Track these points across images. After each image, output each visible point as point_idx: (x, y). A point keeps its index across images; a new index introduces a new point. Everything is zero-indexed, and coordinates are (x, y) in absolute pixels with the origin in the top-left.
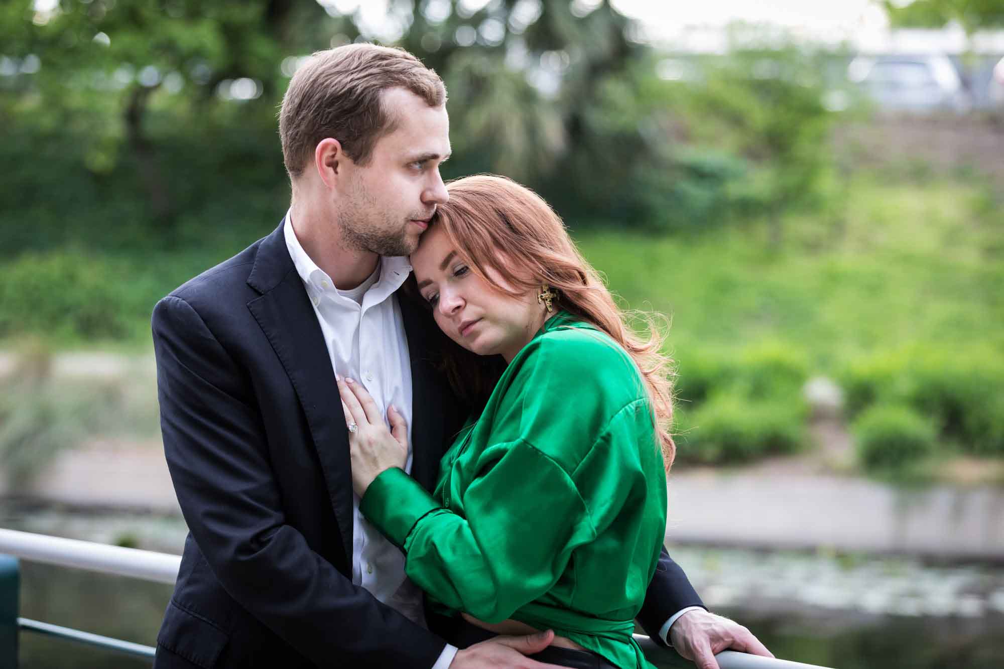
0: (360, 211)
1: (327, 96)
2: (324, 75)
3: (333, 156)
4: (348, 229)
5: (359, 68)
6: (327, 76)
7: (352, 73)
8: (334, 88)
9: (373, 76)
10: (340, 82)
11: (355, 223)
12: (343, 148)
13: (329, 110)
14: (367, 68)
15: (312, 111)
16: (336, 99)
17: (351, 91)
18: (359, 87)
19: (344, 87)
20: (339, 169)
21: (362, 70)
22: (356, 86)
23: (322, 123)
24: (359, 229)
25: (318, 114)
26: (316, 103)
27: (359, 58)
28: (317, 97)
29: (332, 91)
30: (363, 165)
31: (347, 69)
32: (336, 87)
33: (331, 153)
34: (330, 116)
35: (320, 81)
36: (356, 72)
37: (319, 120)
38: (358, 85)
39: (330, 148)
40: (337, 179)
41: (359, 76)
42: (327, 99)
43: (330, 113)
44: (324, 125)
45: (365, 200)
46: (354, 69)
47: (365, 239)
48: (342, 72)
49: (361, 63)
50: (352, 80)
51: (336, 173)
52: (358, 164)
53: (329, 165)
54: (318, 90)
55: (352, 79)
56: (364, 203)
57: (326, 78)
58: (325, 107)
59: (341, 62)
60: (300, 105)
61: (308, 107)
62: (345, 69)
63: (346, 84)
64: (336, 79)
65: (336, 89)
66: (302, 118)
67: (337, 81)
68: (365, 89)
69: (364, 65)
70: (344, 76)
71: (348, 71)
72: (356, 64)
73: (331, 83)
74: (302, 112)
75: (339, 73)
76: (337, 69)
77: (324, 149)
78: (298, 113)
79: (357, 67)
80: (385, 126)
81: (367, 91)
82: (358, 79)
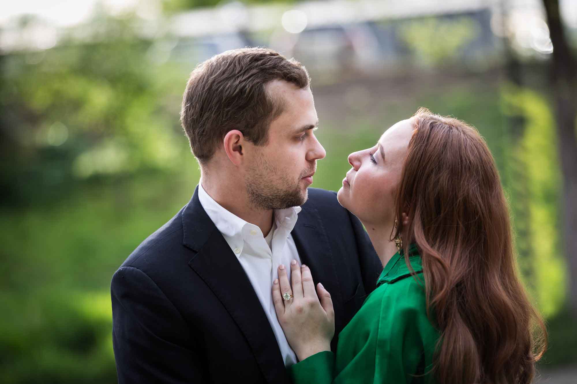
0: (265, 179)
1: (224, 98)
2: (216, 83)
3: (237, 142)
4: (256, 195)
5: (242, 72)
6: (218, 83)
7: (238, 77)
8: (228, 92)
9: (254, 76)
10: (230, 86)
11: (262, 189)
12: (244, 135)
14: (248, 71)
15: (214, 112)
16: (230, 100)
17: (242, 91)
18: (247, 86)
19: (236, 90)
20: (243, 151)
21: (244, 73)
22: (245, 86)
23: (223, 120)
24: (266, 192)
25: (220, 113)
26: (215, 107)
28: (215, 100)
29: (226, 94)
30: (262, 145)
31: (233, 74)
32: (229, 90)
33: (236, 141)
35: (214, 88)
36: (241, 75)
38: (246, 85)
39: (234, 137)
40: (242, 159)
41: (244, 78)
42: (225, 101)
43: (228, 111)
44: (226, 121)
45: (268, 170)
46: (238, 73)
47: (271, 200)
48: (230, 77)
49: (242, 68)
50: (240, 83)
51: (241, 154)
52: (258, 145)
53: (234, 150)
54: (215, 95)
55: (240, 81)
56: (268, 173)
57: (219, 85)
58: (224, 108)
59: (226, 70)
60: (202, 109)
61: (209, 109)
62: (231, 75)
63: (237, 86)
64: (227, 84)
65: (230, 92)
66: (206, 119)
67: (228, 86)
68: (252, 87)
69: (245, 68)
70: (232, 81)
71: (235, 75)
72: (238, 69)
73: (224, 88)
74: (204, 114)
75: (228, 79)
76: (225, 75)
77: (230, 139)
78: (201, 115)
79: (240, 71)
80: (273, 112)
81: (254, 88)
82: (245, 80)
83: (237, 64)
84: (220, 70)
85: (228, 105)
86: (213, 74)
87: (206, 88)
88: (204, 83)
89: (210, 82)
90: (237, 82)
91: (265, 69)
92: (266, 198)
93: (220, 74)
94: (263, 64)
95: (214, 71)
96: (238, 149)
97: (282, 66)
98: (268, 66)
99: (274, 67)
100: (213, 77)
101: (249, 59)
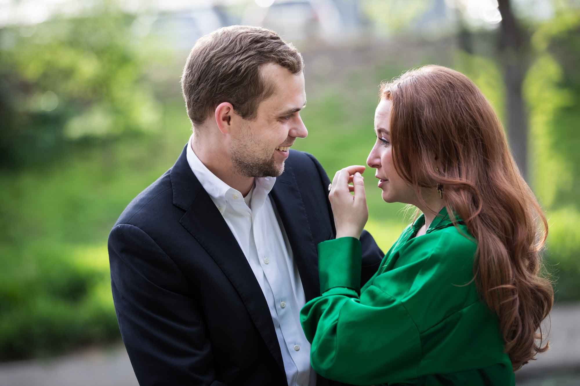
0: (248, 150)
1: (220, 74)
2: (216, 57)
3: (227, 113)
4: (239, 161)
5: (241, 51)
6: (218, 58)
7: (236, 56)
8: (224, 69)
9: (251, 57)
10: (228, 63)
11: (245, 157)
12: (234, 108)
13: (222, 84)
14: (247, 51)
15: (209, 84)
16: (225, 77)
17: (238, 70)
18: (243, 67)
19: (232, 68)
20: (231, 122)
21: (243, 53)
22: (241, 66)
23: (217, 92)
24: (248, 160)
25: (214, 87)
26: (212, 78)
27: (240, 44)
28: (212, 74)
29: (223, 70)
30: (250, 120)
32: (226, 67)
34: (223, 88)
35: (213, 62)
36: (239, 55)
37: (215, 91)
39: (225, 108)
40: (229, 129)
41: (241, 58)
42: (221, 75)
43: (223, 86)
44: (219, 94)
45: (253, 142)
46: (237, 52)
48: (230, 55)
49: (242, 47)
50: (237, 62)
51: (229, 124)
52: (246, 119)
53: (224, 119)
54: (212, 69)
55: (237, 60)
56: (252, 145)
57: (218, 60)
58: (219, 82)
59: (227, 46)
60: (199, 79)
61: (206, 81)
62: (231, 53)
63: (233, 65)
64: (225, 61)
65: (226, 69)
66: (202, 88)
67: (226, 62)
68: (247, 68)
69: (244, 48)
70: (230, 58)
71: (234, 53)
72: (238, 48)
73: (222, 64)
74: (201, 84)
75: (227, 56)
76: (225, 52)
77: (221, 109)
78: (198, 84)
79: (239, 50)
80: (264, 93)
81: (249, 69)
82: (242, 60)
83: (238, 43)
84: (222, 46)
85: (223, 80)
86: (215, 48)
87: (206, 61)
88: (205, 54)
89: (211, 55)
90: (235, 61)
91: (264, 52)
92: (246, 165)
93: (221, 50)
94: (262, 47)
95: (216, 46)
96: (228, 119)
97: (279, 51)
98: (266, 50)
99: (272, 51)
100: (214, 51)
101: (249, 40)
